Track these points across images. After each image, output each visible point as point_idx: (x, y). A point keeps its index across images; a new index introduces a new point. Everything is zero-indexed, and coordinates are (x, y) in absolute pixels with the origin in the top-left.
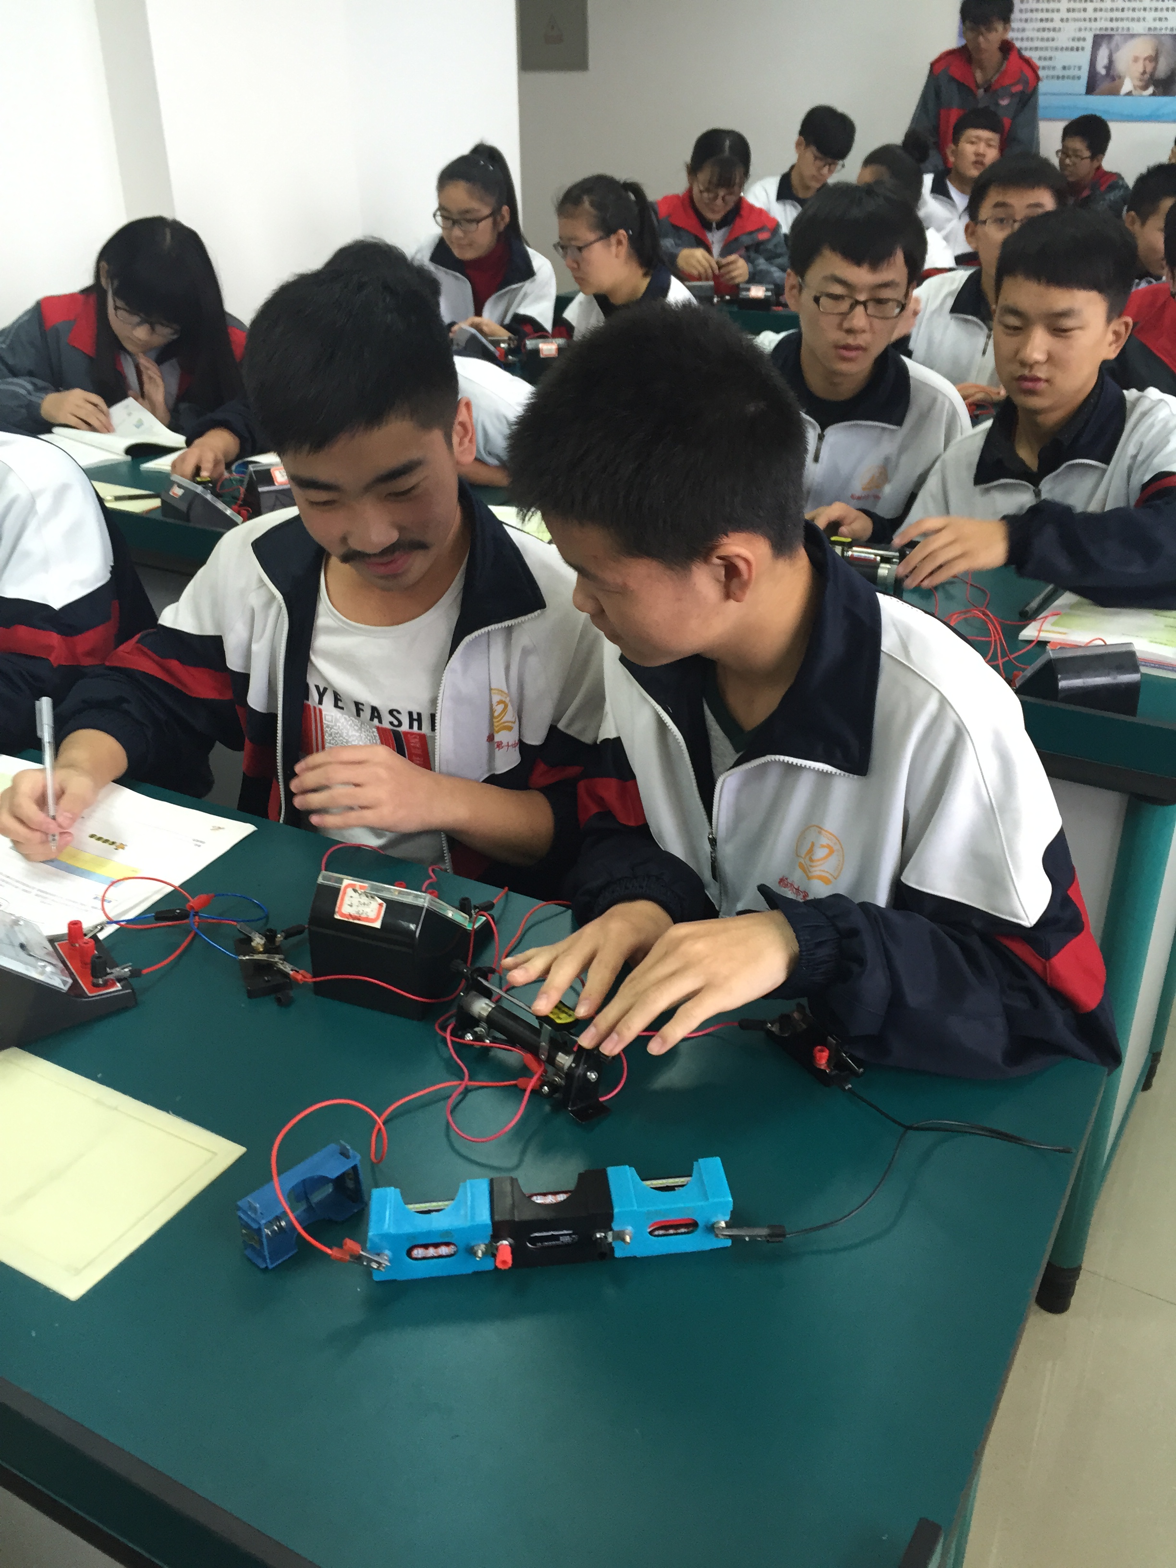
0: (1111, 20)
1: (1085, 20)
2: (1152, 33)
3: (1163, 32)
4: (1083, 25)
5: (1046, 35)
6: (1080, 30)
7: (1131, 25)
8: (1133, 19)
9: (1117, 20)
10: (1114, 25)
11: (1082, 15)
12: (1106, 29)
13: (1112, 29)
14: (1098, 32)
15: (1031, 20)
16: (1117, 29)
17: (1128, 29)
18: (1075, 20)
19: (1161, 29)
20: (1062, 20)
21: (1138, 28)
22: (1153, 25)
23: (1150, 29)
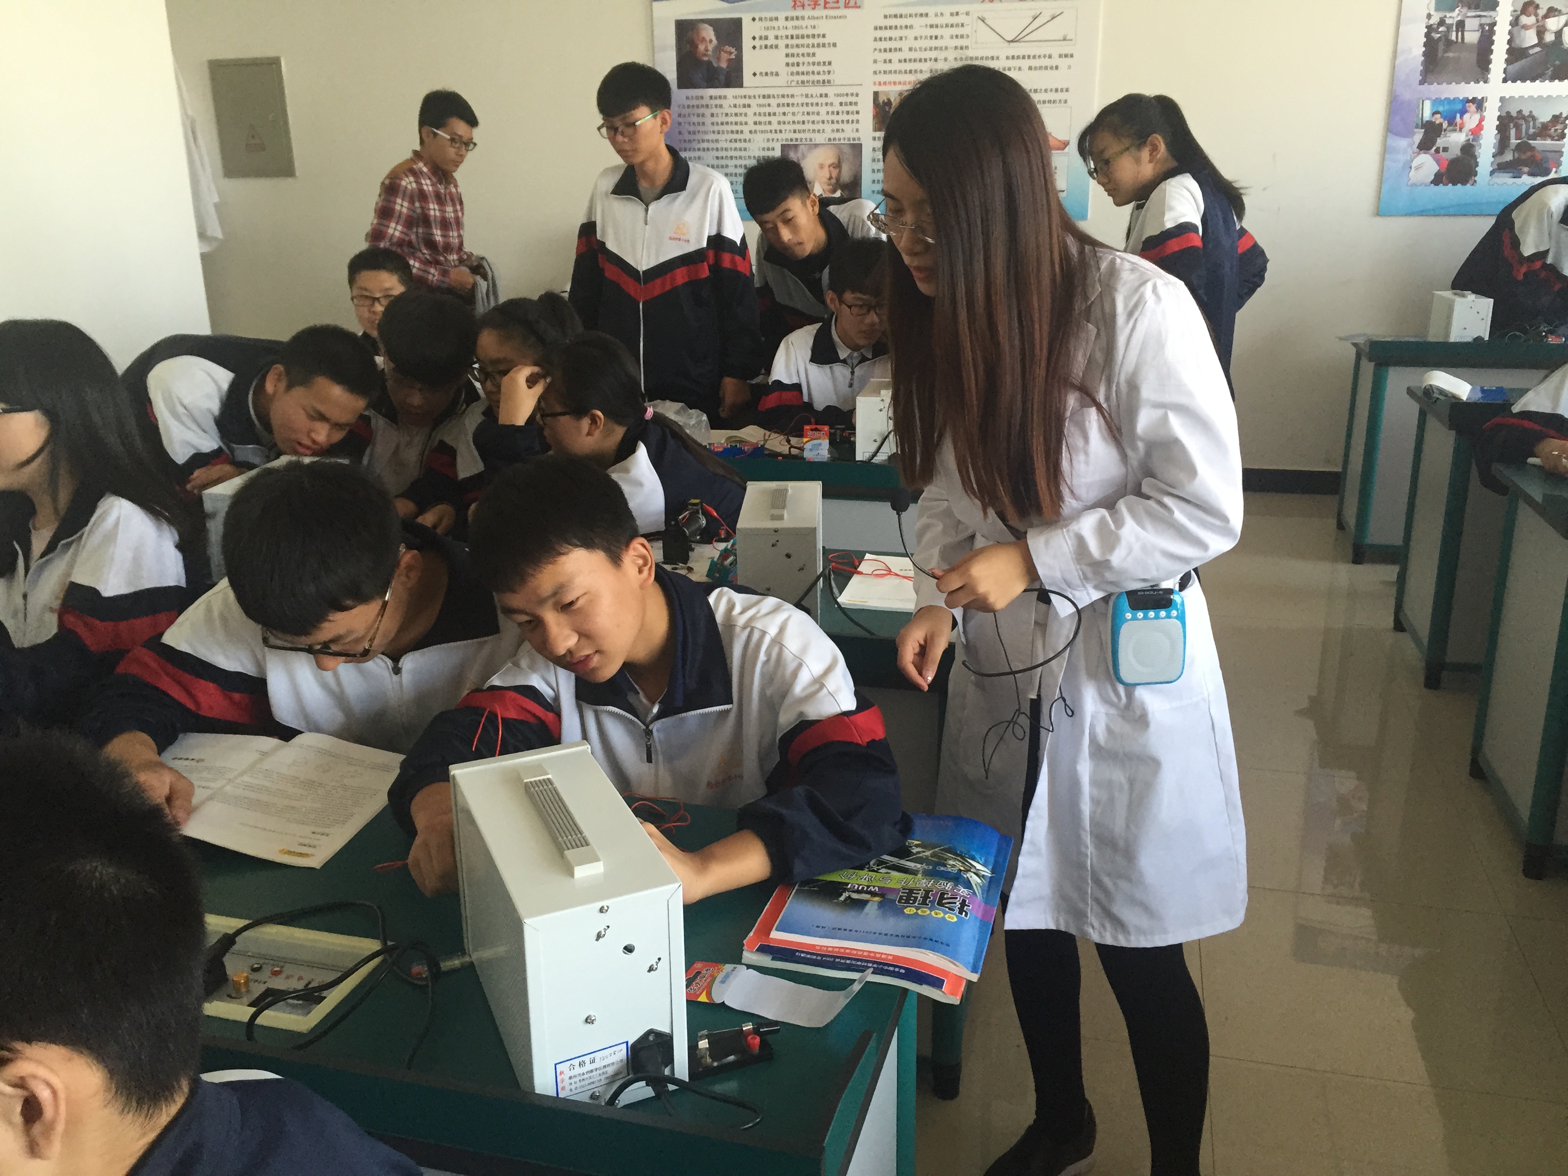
0: (795, 132)
1: (771, 131)
2: (832, 142)
3: (842, 142)
4: (770, 136)
5: (738, 145)
6: (768, 140)
7: (812, 135)
8: (814, 131)
9: (799, 131)
10: (798, 136)
11: (768, 128)
12: (792, 140)
13: (797, 140)
14: (784, 143)
15: (723, 132)
16: (801, 140)
17: (811, 140)
18: (762, 132)
19: (840, 139)
20: (751, 132)
21: (819, 139)
22: (832, 136)
23: (830, 139)
